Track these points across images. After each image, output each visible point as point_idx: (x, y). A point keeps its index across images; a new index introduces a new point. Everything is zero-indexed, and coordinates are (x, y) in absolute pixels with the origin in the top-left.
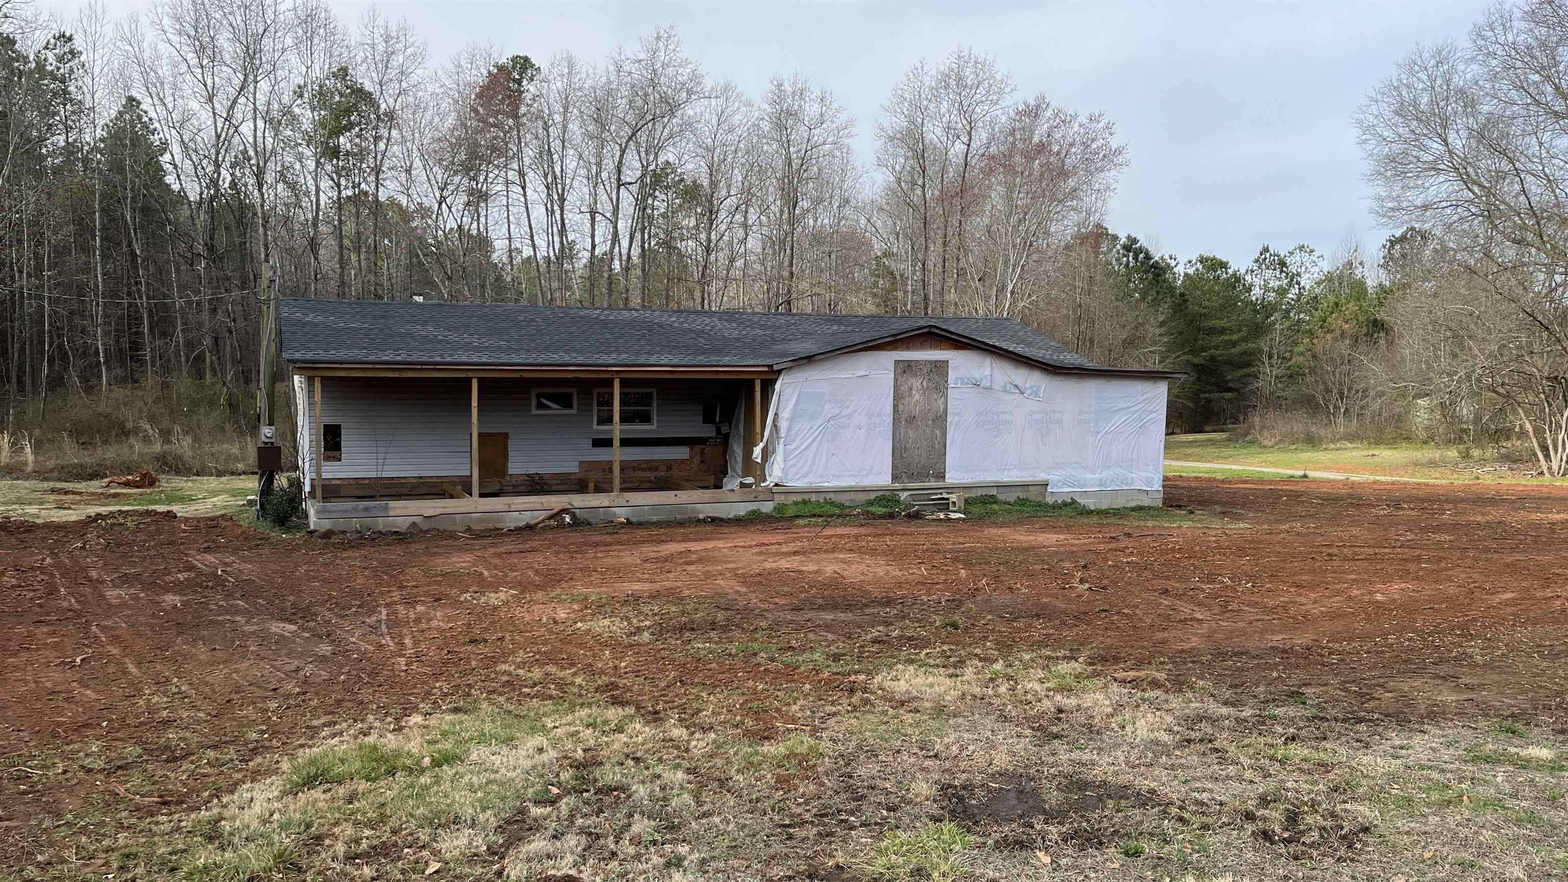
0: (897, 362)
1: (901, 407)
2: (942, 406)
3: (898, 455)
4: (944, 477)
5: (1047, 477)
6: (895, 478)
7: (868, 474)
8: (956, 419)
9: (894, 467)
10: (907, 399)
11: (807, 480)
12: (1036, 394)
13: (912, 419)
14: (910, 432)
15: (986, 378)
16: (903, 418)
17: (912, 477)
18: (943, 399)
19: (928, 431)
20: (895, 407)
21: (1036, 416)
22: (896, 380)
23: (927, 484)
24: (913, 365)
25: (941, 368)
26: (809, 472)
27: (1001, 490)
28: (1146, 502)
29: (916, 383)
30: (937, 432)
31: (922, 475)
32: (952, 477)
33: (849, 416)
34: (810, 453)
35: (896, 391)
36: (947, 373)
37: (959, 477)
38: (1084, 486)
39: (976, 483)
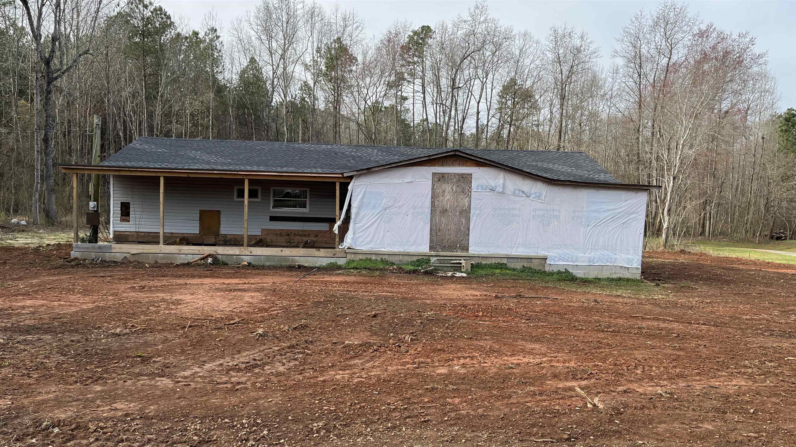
0: (434, 174)
1: (436, 202)
2: (467, 204)
3: (434, 233)
4: (467, 250)
5: (546, 254)
6: (431, 248)
7: (412, 245)
8: (477, 212)
9: (431, 241)
10: (441, 198)
11: (370, 246)
12: (539, 197)
13: (444, 211)
14: (442, 219)
15: (499, 186)
16: (438, 210)
17: (444, 248)
18: (467, 199)
19: (456, 219)
20: (433, 203)
21: (538, 213)
22: (433, 185)
23: (455, 254)
24: (446, 176)
25: (467, 178)
26: (371, 241)
27: (510, 260)
28: (627, 275)
29: (448, 187)
30: (463, 220)
31: (452, 247)
32: (473, 250)
33: (400, 207)
34: (372, 230)
35: (433, 193)
36: (471, 182)
37: (479, 250)
38: (576, 261)
39: (491, 255)
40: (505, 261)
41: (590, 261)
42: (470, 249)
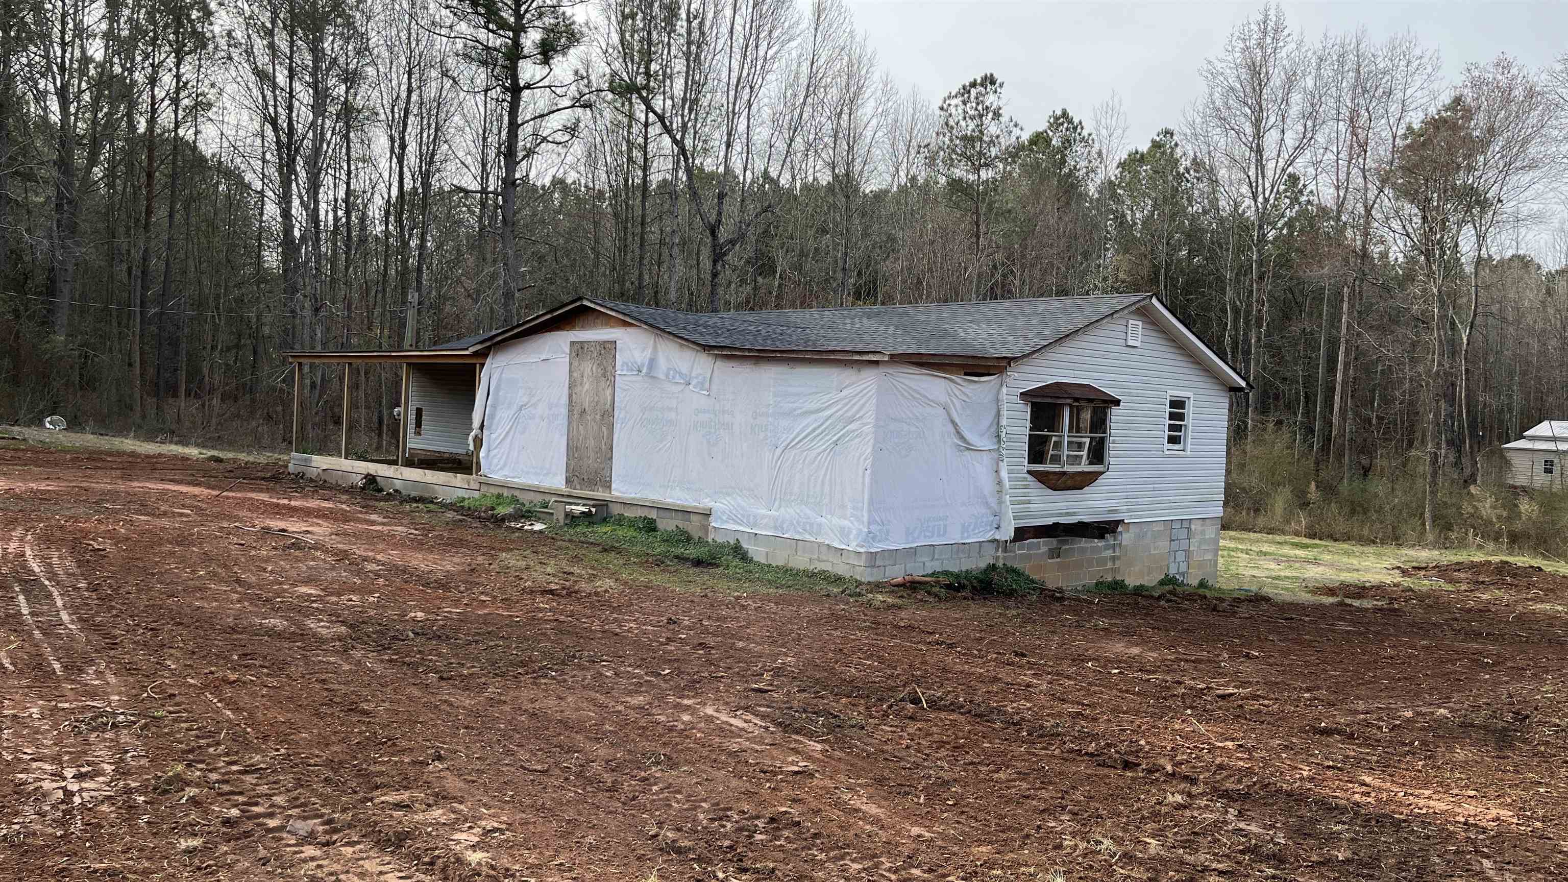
0: (572, 345)
1: (575, 397)
3: (571, 454)
4: (610, 487)
5: (711, 504)
6: (568, 481)
7: (546, 475)
8: (622, 414)
9: (568, 468)
10: (580, 387)
11: (504, 472)
12: (702, 385)
13: (583, 413)
14: (581, 426)
15: (648, 363)
16: (576, 411)
17: (583, 482)
18: (611, 390)
19: (596, 428)
20: (570, 396)
21: (702, 417)
22: (571, 364)
23: (595, 494)
24: (586, 347)
25: (609, 348)
26: (506, 464)
27: (662, 513)
29: (587, 368)
30: (604, 429)
31: (591, 482)
32: (617, 489)
33: (536, 405)
34: (507, 445)
35: (570, 378)
36: (615, 357)
37: (623, 489)
38: (754, 525)
39: (638, 500)
40: (653, 515)
41: (776, 528)
42: (613, 486)
